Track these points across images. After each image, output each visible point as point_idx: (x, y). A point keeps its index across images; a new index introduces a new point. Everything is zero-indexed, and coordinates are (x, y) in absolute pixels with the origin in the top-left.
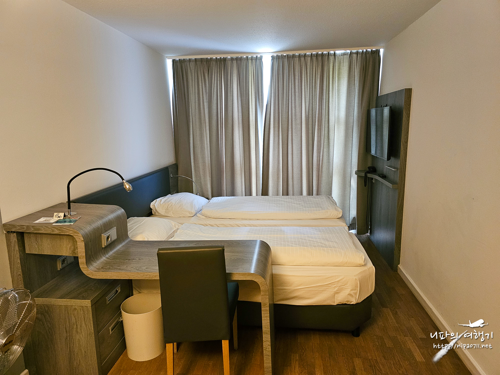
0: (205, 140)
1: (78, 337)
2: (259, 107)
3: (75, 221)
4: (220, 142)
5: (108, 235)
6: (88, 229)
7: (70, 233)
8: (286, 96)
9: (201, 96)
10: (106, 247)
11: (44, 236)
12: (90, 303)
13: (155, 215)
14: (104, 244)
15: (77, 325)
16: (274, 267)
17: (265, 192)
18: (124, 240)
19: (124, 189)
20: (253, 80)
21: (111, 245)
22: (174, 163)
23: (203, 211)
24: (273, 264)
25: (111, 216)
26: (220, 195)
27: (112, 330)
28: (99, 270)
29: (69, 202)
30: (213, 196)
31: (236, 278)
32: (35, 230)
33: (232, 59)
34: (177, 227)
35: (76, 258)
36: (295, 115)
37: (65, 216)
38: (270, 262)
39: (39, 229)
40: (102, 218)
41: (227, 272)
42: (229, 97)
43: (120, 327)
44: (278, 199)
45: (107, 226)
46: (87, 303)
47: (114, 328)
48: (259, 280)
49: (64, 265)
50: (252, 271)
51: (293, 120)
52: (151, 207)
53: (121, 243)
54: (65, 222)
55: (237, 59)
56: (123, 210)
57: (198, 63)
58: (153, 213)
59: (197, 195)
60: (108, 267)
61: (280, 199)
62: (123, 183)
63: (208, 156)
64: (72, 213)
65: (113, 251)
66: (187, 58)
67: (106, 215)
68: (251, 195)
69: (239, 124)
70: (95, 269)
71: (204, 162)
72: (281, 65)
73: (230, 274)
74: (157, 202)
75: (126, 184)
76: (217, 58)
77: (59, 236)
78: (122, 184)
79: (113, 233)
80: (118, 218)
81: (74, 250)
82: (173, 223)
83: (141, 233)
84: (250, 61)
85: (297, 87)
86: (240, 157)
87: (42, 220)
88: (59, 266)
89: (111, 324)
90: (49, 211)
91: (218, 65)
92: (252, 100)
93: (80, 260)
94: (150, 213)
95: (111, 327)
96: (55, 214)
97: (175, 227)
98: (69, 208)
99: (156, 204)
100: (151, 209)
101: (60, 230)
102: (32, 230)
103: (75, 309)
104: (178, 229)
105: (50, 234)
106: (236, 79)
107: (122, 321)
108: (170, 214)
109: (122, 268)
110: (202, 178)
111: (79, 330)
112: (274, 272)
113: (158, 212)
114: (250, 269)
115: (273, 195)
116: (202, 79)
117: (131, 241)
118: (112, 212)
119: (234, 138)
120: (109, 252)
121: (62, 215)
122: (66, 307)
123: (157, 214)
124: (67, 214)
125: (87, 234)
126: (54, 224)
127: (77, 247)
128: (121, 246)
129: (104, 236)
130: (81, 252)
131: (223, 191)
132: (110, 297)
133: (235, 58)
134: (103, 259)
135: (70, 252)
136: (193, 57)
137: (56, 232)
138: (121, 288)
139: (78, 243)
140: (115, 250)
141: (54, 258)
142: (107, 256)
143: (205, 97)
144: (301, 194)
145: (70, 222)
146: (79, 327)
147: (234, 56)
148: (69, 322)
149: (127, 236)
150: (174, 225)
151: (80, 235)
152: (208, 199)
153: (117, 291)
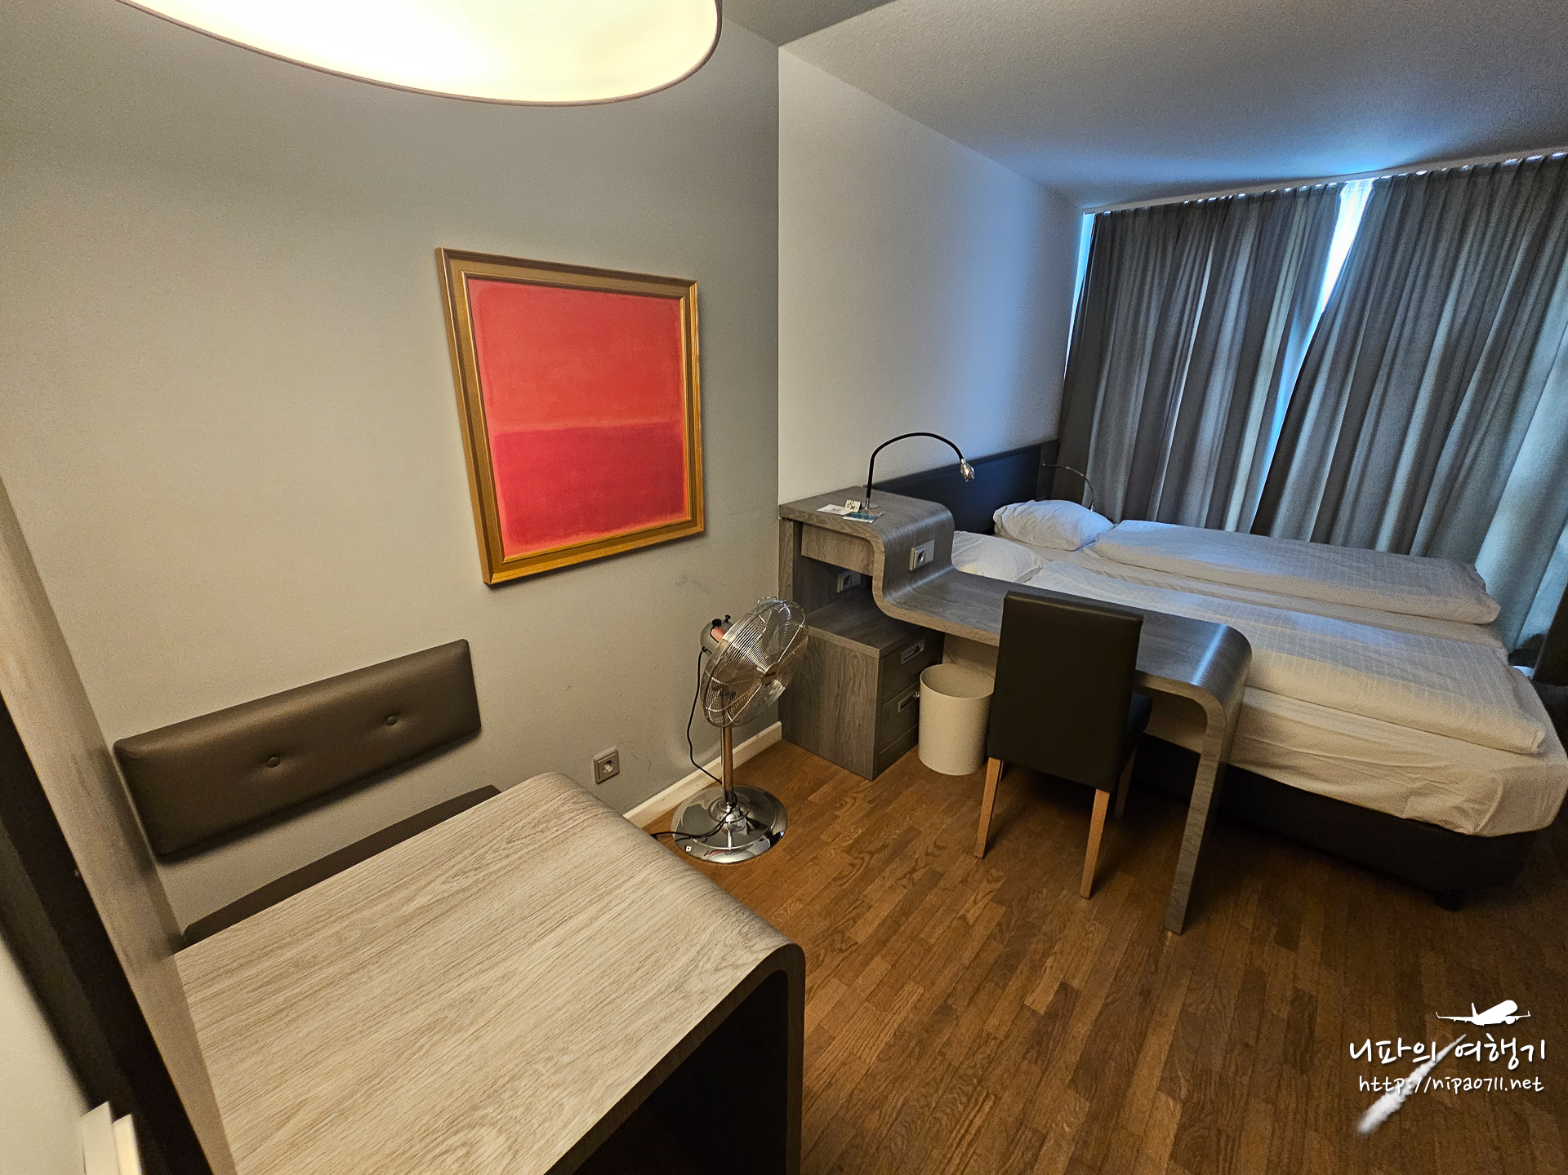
0: (1134, 393)
1: (852, 700)
2: (1299, 319)
3: (875, 519)
4: (1169, 401)
5: (921, 551)
6: (894, 534)
7: (867, 536)
8: (1394, 288)
9: (1146, 294)
10: (915, 571)
11: (828, 533)
12: (878, 653)
13: (999, 536)
14: (913, 565)
15: (854, 682)
16: (1248, 690)
17: (1262, 525)
18: (943, 567)
19: (962, 476)
20: (1297, 250)
21: (922, 570)
22: (1054, 438)
23: (1098, 545)
24: (1248, 683)
25: (930, 521)
26: (1142, 515)
27: (901, 708)
28: (899, 604)
29: (870, 486)
30: (1123, 518)
31: (1154, 685)
32: (819, 522)
33: (1249, 199)
34: (1039, 564)
35: (867, 580)
36: (1411, 340)
37: (861, 507)
38: (1244, 678)
39: (823, 522)
40: (916, 520)
41: (1137, 668)
42: (1218, 296)
43: (914, 706)
44: (1298, 547)
45: (921, 537)
46: (874, 652)
47: (905, 705)
48: (1207, 703)
49: (847, 586)
50: (1196, 680)
51: (1401, 352)
52: (995, 517)
53: (938, 571)
54: (860, 517)
55: (1265, 198)
56: (950, 514)
57: (1155, 217)
58: (996, 530)
59: (1090, 509)
60: (915, 604)
61: (1303, 549)
62: (961, 463)
63: (1132, 428)
64: (871, 505)
65: (925, 581)
66: (1132, 207)
67: (922, 518)
68: (1221, 526)
69: (1229, 358)
70: (895, 603)
71: (1120, 443)
72: (1401, 202)
73: (1143, 675)
74: (1007, 511)
75: (965, 466)
76: (1207, 200)
77: (848, 538)
78: (958, 466)
79: (929, 549)
80: (941, 526)
81: (868, 565)
82: (1033, 555)
83: (973, 561)
84: (1301, 201)
85: (1438, 263)
86: (1214, 439)
87: (829, 508)
88: (840, 587)
89: (902, 697)
90: (839, 496)
91: (1208, 218)
92: (1281, 301)
93: (874, 583)
94: (989, 529)
95: (902, 701)
96: (848, 502)
97: (1035, 563)
98: (868, 495)
99: (1005, 513)
100: (994, 523)
101: (852, 528)
102: (814, 522)
103: (855, 656)
104: (1039, 569)
105: (838, 533)
106: (1249, 249)
107: (919, 699)
108: (1029, 538)
109: (936, 611)
110: (1108, 475)
111: (856, 690)
112: (1247, 700)
113: (1005, 531)
114: (1191, 678)
115: (1283, 536)
116: (1156, 255)
117: (955, 571)
118: (933, 513)
119: (1209, 392)
120: (918, 580)
121: (857, 504)
122: (844, 648)
123: (1003, 533)
124: (863, 506)
125: (890, 542)
126: (845, 518)
127: (873, 561)
128: (937, 575)
129: (915, 552)
130: (878, 572)
131: (1153, 510)
132: (906, 654)
133: (1260, 197)
134: (908, 589)
135: (862, 567)
136: (1146, 205)
137: (847, 530)
138: (925, 645)
139: (876, 555)
140: (927, 579)
141: (835, 570)
142: (914, 586)
143: (1155, 296)
144: (1371, 543)
145: (866, 518)
146: (857, 685)
147: (1258, 191)
148: (845, 675)
149: (948, 560)
150: (1033, 559)
151: (881, 541)
152: (1111, 521)
153: (918, 649)
